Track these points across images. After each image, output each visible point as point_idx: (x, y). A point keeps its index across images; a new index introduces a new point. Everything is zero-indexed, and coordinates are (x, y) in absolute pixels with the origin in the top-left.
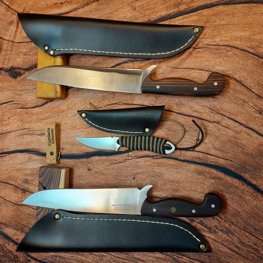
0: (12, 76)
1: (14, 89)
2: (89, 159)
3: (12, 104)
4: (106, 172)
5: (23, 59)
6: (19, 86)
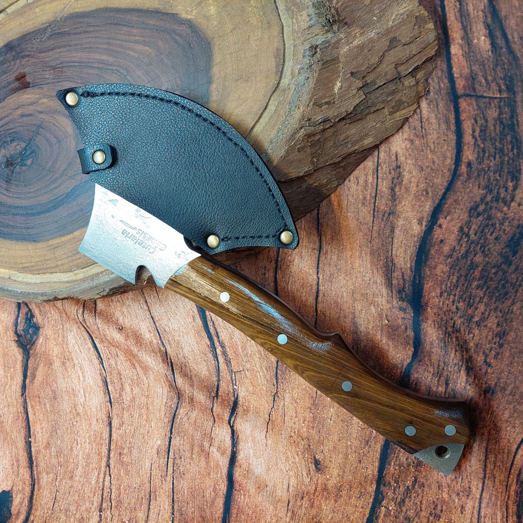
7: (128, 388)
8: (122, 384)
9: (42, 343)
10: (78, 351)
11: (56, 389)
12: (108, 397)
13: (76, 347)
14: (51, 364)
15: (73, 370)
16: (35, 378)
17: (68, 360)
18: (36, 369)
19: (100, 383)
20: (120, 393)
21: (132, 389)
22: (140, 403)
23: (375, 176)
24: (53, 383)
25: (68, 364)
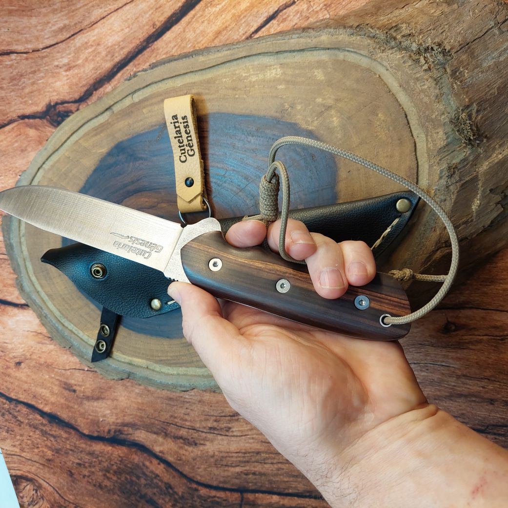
23: (190, 427)
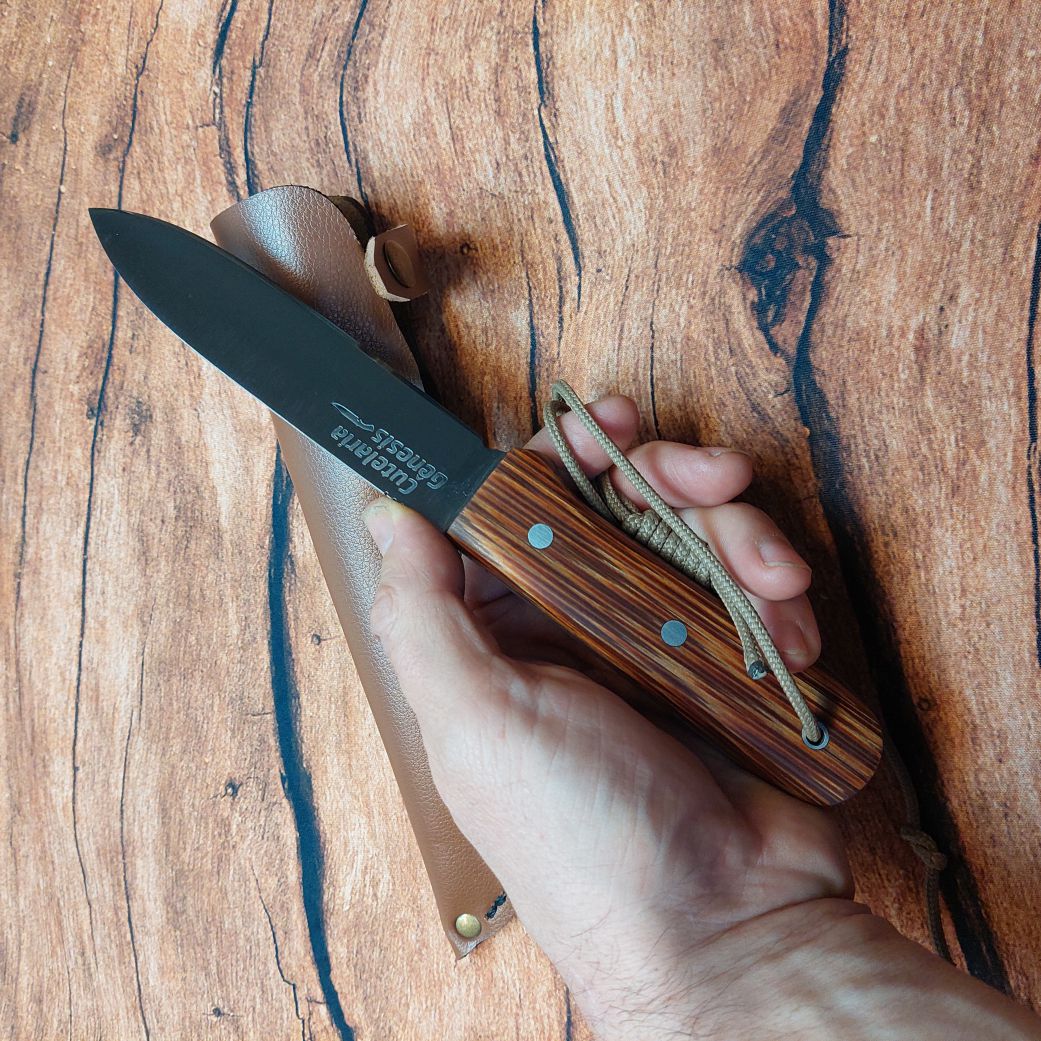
0: (763, 232)
1: (662, 262)
2: (282, 793)
3: (559, 259)
4: (231, 877)
5: (890, 328)
6: (685, 308)
7: (482, 73)
8: (497, 86)
9: (736, 221)
10: (617, 184)
11: (709, 70)
12: (542, 48)
13: (623, 198)
14: (716, 151)
15: (644, 130)
16: (783, 110)
17: (654, 159)
18: (777, 137)
19: (560, 89)
20: (506, 61)
21: (470, 71)
22: (452, 32)
24: (717, 90)
25: (658, 149)
